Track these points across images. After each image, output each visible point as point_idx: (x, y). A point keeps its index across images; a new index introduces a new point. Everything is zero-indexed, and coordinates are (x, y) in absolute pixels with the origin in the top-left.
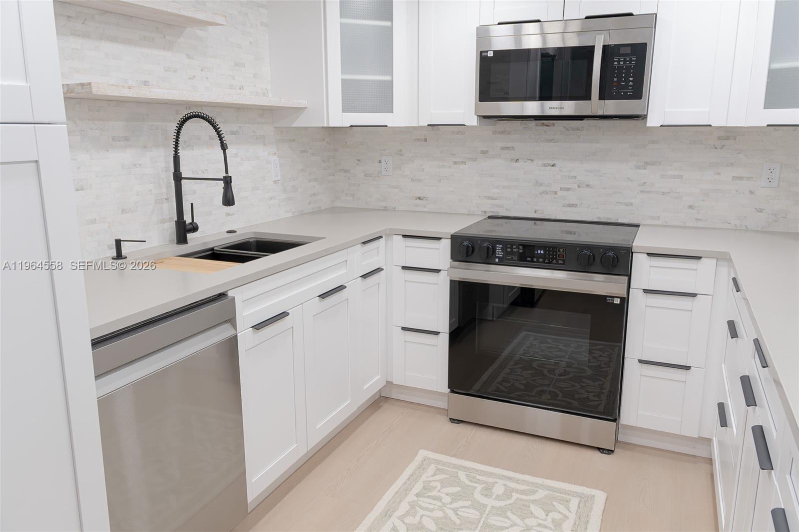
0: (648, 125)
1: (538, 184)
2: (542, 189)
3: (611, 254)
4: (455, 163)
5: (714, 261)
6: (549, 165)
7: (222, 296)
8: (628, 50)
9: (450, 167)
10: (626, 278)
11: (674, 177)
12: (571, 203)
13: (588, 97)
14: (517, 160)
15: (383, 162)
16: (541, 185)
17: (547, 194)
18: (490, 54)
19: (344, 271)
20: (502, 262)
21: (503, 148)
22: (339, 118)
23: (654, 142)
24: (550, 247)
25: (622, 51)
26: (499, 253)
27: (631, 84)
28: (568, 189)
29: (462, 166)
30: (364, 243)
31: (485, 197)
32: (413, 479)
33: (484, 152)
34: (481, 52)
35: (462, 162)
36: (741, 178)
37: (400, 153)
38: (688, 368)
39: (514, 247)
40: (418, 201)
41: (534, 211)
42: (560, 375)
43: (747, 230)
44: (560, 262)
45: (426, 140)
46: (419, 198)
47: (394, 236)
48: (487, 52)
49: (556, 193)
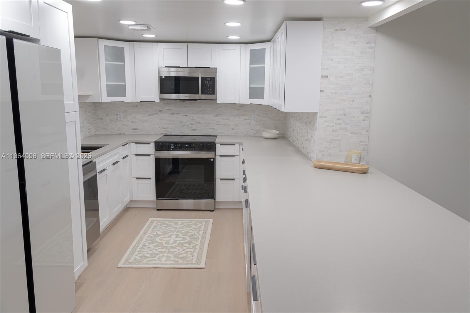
0: (217, 103)
1: (181, 122)
2: (183, 124)
3: (209, 144)
4: (149, 115)
5: (239, 145)
6: (185, 115)
7: (91, 162)
8: (209, 79)
9: (147, 117)
10: (214, 152)
11: (226, 119)
12: (194, 129)
13: (198, 93)
14: (173, 114)
15: (118, 115)
16: (183, 123)
17: (185, 126)
18: (164, 77)
19: (118, 156)
20: (173, 150)
21: (167, 110)
22: (105, 99)
23: (220, 107)
24: (189, 144)
25: (208, 79)
26: (172, 147)
27: (211, 89)
28: (192, 124)
29: (152, 116)
30: (123, 146)
31: (162, 128)
32: (150, 225)
33: (160, 111)
34: (160, 76)
35: (152, 115)
36: (247, 119)
37: (126, 111)
38: (234, 179)
39: (178, 144)
40: (135, 130)
41: (180, 132)
42: (194, 193)
43: (249, 136)
44: (193, 148)
45: (137, 106)
46: (135, 129)
47: (132, 143)
48: (162, 76)
49: (188, 126)
